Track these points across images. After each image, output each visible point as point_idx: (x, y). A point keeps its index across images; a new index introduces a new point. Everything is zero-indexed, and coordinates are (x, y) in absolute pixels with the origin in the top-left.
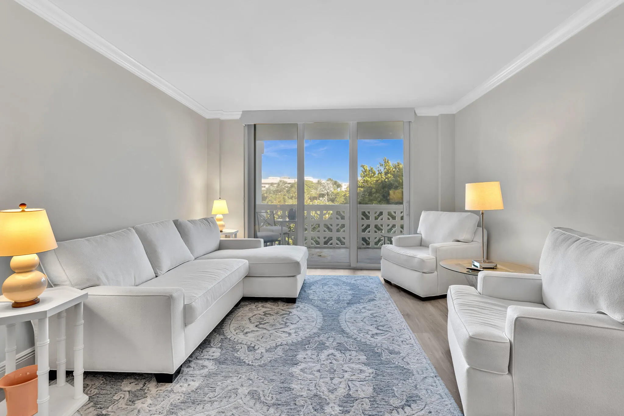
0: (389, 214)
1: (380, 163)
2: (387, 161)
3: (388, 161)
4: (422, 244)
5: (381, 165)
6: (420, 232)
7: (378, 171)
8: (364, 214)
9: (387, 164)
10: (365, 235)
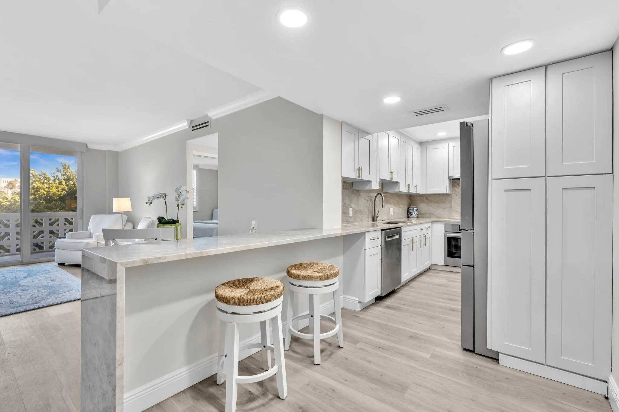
0: (66, 220)
1: (57, 168)
2: (67, 167)
3: (69, 167)
4: (90, 236)
5: (58, 171)
6: (90, 229)
7: (54, 177)
8: (36, 221)
9: (67, 171)
10: (38, 240)
